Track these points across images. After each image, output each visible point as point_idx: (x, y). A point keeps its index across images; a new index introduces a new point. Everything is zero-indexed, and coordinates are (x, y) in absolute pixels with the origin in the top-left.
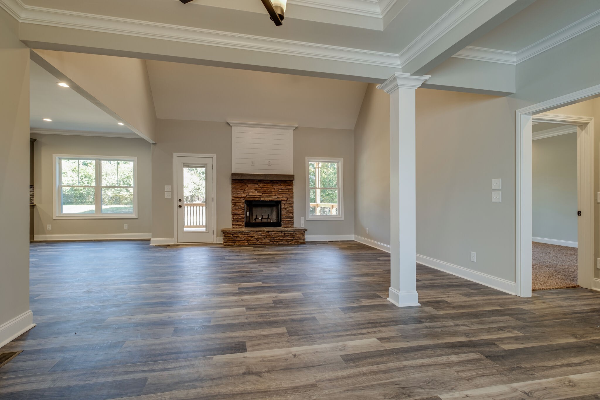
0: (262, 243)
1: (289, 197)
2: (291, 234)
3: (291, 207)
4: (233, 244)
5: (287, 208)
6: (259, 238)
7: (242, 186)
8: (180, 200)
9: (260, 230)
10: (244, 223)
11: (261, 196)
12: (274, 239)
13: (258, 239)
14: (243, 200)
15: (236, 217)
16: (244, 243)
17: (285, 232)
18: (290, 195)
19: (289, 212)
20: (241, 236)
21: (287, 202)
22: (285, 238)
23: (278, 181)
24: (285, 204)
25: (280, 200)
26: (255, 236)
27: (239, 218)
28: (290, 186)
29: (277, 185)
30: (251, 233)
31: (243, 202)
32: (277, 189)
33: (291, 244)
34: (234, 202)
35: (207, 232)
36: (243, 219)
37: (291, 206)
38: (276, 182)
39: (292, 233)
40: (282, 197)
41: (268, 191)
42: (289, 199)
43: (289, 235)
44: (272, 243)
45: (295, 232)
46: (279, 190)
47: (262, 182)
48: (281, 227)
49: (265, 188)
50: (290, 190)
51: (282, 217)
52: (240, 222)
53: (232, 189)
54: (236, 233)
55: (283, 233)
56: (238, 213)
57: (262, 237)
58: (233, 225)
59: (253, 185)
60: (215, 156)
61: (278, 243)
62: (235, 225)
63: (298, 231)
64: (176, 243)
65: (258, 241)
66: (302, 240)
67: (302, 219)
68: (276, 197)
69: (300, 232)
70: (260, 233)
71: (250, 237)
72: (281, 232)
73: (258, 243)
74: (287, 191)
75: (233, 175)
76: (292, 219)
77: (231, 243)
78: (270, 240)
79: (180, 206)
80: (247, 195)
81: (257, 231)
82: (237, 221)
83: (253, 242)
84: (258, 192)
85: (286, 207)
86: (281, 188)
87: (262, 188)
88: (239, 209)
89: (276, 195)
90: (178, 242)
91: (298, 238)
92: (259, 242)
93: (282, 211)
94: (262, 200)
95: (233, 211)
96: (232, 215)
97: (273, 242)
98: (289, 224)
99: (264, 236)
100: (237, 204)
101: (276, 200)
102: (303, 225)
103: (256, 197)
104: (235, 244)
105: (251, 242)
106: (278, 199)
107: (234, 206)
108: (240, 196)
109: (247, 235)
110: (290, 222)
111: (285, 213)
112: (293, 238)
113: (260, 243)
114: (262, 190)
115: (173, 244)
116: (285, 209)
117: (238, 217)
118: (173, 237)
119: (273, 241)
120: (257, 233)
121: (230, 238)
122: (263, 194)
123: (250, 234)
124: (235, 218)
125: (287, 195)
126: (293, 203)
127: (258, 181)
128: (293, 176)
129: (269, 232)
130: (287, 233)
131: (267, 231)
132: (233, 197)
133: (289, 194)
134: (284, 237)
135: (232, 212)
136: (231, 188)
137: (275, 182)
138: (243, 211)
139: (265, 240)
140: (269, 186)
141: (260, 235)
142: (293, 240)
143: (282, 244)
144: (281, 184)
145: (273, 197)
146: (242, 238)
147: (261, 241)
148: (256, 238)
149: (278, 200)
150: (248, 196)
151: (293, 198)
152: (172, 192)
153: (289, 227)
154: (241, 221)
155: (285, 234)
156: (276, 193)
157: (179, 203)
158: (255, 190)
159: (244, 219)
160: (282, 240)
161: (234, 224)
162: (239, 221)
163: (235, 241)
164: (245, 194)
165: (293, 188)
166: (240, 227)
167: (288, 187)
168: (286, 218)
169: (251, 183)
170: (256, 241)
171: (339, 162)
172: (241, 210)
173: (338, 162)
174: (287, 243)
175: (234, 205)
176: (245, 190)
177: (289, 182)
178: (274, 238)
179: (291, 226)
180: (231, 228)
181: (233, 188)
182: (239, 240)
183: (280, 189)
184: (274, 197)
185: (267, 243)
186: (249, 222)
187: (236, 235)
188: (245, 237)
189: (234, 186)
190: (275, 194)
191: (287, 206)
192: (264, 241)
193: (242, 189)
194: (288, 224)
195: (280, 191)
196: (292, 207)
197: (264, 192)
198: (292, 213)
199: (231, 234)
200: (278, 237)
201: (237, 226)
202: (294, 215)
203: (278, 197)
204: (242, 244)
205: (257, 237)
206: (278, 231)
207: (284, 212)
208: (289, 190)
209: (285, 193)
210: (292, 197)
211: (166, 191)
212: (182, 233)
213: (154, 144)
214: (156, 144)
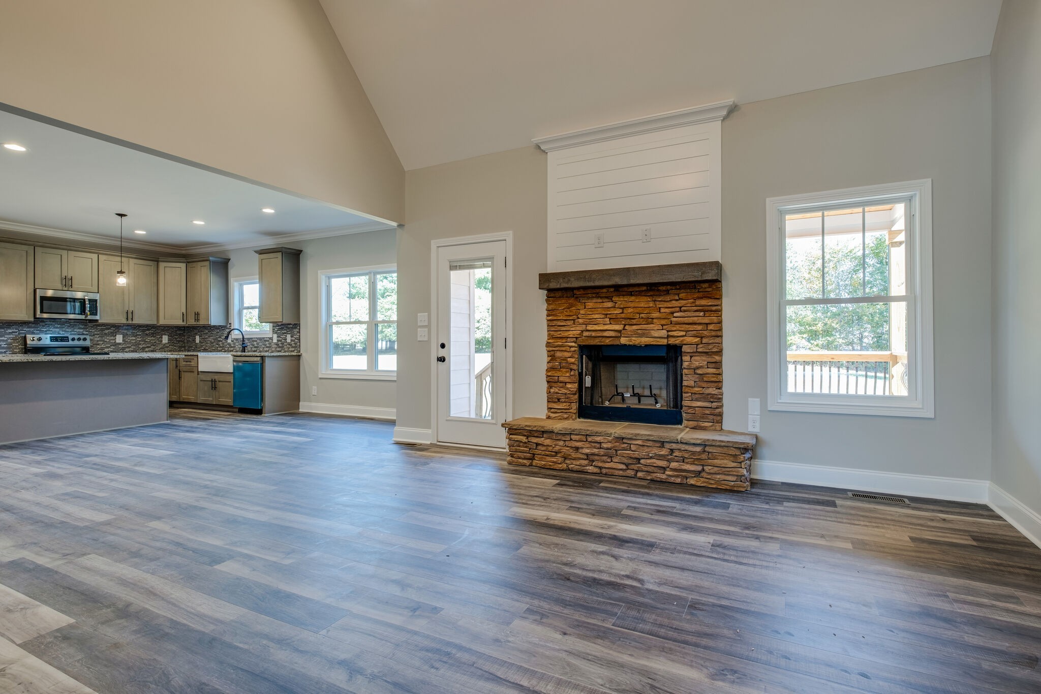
0: (604, 471)
1: (705, 333)
2: (694, 453)
3: (713, 365)
4: (528, 464)
5: (698, 368)
6: (593, 454)
7: (571, 306)
8: (443, 346)
9: (597, 433)
10: (575, 407)
11: (620, 331)
12: (639, 463)
13: (591, 457)
14: (573, 344)
15: (557, 390)
16: (553, 462)
17: (674, 446)
18: (711, 327)
19: (705, 379)
20: (548, 442)
21: (699, 350)
22: (674, 465)
23: (669, 287)
24: (691, 357)
25: (677, 342)
26: (582, 448)
27: (564, 391)
28: (710, 298)
29: (668, 298)
30: (573, 437)
31: (573, 349)
32: (667, 310)
33: (692, 485)
34: (551, 349)
35: (494, 422)
36: (572, 396)
37: (714, 360)
38: (664, 288)
39: (698, 449)
40: (684, 333)
41: (642, 318)
42: (704, 341)
43: (686, 455)
44: (630, 473)
45: (707, 449)
46: (673, 313)
47: (624, 293)
48: (679, 426)
49: (630, 310)
50: (711, 311)
51: (684, 395)
52: (565, 404)
53: (547, 316)
54: (536, 435)
55: (667, 446)
56: (561, 379)
57: (602, 452)
58: (549, 409)
59: (600, 300)
60: (509, 235)
61: (649, 478)
62: (552, 410)
63: (720, 446)
64: (435, 442)
65: (593, 461)
66: (734, 478)
67: (754, 405)
68: (664, 333)
69: (725, 450)
70: (598, 439)
71: (571, 447)
72: (662, 444)
73: (590, 468)
74: (697, 314)
75: (545, 279)
76: (715, 404)
77: (525, 459)
78: (627, 465)
79: (442, 359)
80: (582, 331)
81: (588, 433)
82: (559, 400)
83: (578, 463)
84: (614, 320)
85: (697, 364)
86: (680, 307)
87: (623, 309)
88: (563, 367)
89: (664, 327)
90: (440, 440)
91: (716, 469)
92: (595, 466)
93: (684, 378)
94: (625, 345)
95: (549, 374)
96: (548, 382)
97: (637, 471)
98: (704, 417)
99: (608, 449)
100: (558, 354)
101: (664, 342)
102: (758, 424)
103: (606, 334)
104: (535, 462)
105: (574, 462)
106: (672, 341)
107: (551, 360)
108: (566, 334)
109: (565, 441)
110: (707, 412)
111: (692, 383)
112: (699, 468)
113: (596, 470)
114: (623, 316)
115: (428, 442)
116: (691, 371)
117: (561, 389)
118: (430, 428)
119: (635, 467)
120: (590, 439)
121: (521, 444)
122: (625, 325)
123: (571, 439)
124: (554, 393)
125: (700, 327)
126: (720, 352)
127: (612, 290)
128: (717, 266)
129: (625, 441)
130: (679, 450)
131: (616, 435)
132: (550, 337)
133: (707, 324)
134: (669, 461)
135: (548, 376)
136: (546, 312)
137: (661, 288)
138: (572, 373)
139: (612, 461)
140: (643, 302)
141: (598, 445)
142: (700, 472)
143: (661, 482)
144: (682, 295)
145: (656, 334)
146: (550, 448)
147: (600, 464)
148: (587, 455)
149: (669, 342)
150: (586, 334)
151: (721, 336)
152: (429, 327)
153: (704, 429)
154: (567, 400)
155: (672, 451)
156: (663, 322)
157: (442, 352)
158: (603, 316)
159: (576, 396)
160: (664, 469)
161: (549, 407)
162: (563, 400)
163: (534, 454)
164: (578, 328)
165: (721, 305)
166: (566, 416)
167: (703, 302)
168: (697, 400)
169: (594, 295)
170: (586, 462)
171: (915, 194)
172: (567, 372)
173: (909, 200)
174: (678, 480)
175: (552, 357)
176: (578, 318)
177: (706, 285)
178: (639, 459)
179: (711, 424)
180: (545, 418)
181: (550, 312)
182: (543, 453)
183: (678, 309)
184: (656, 335)
185: (617, 473)
186: (592, 403)
187: (535, 440)
188: (557, 448)
189: (551, 307)
190: (662, 325)
191: (698, 361)
192: (607, 465)
193: (571, 314)
194: (703, 418)
195: (675, 315)
196: (718, 365)
197: (629, 321)
198: (718, 384)
199: (525, 436)
200: (651, 458)
201: (556, 413)
202: (724, 389)
203: (670, 333)
204: (550, 465)
205: (587, 451)
206: (651, 438)
207: (688, 381)
208: (706, 311)
209: (691, 322)
210: (719, 333)
211: (419, 325)
212: (447, 420)
213: (401, 226)
214: (404, 225)
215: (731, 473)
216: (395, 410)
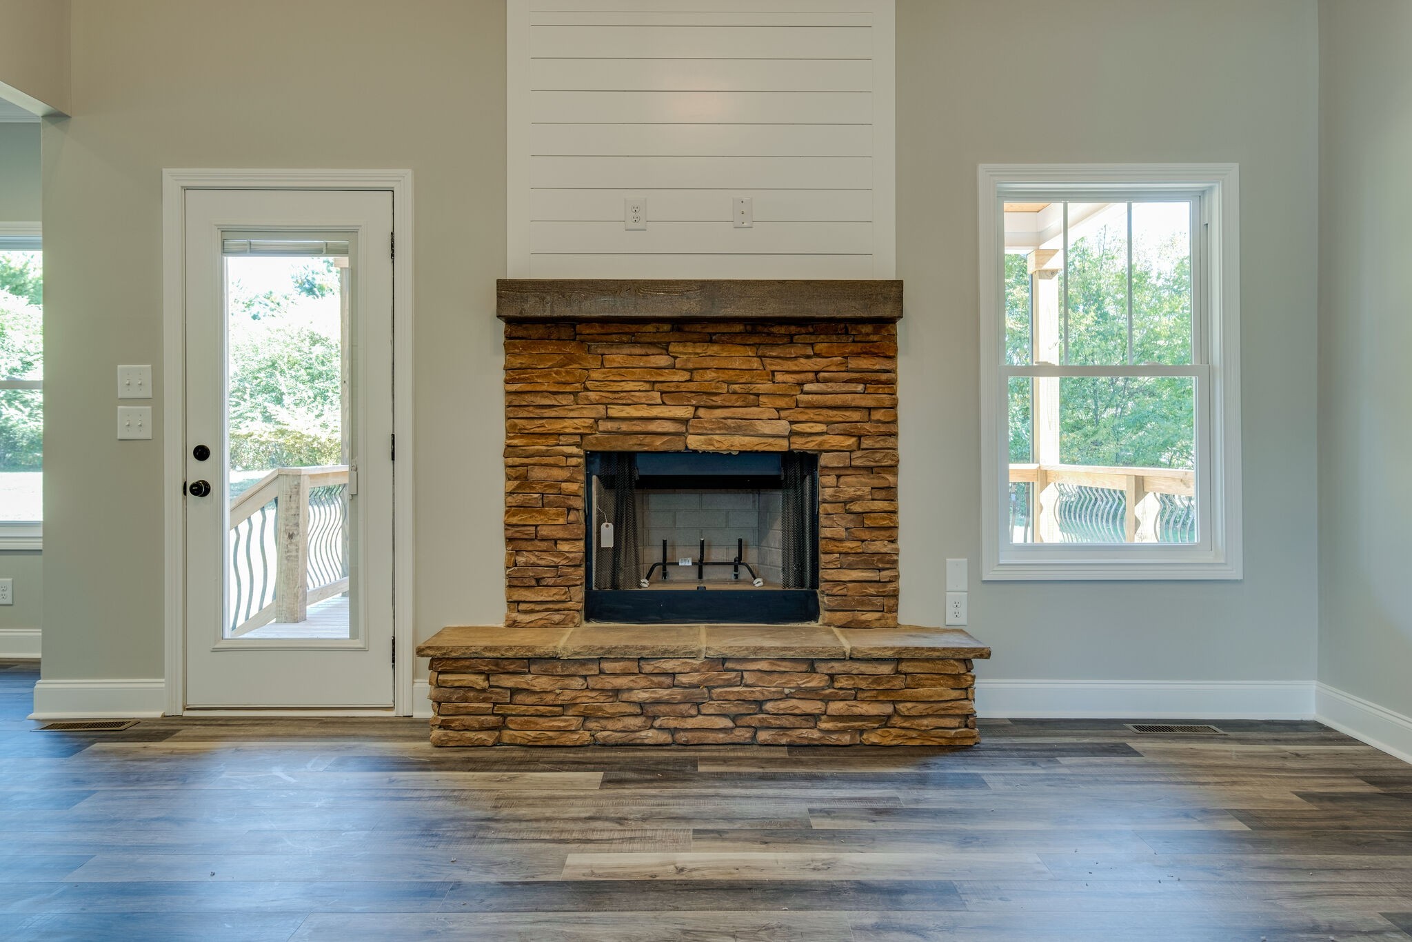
0: (682, 737)
1: (867, 426)
2: (877, 678)
3: (883, 494)
4: (491, 741)
5: (853, 500)
6: (657, 702)
7: (571, 359)
8: (202, 453)
9: (666, 652)
10: (578, 594)
11: (685, 422)
12: (761, 711)
13: (652, 710)
14: (574, 450)
15: (533, 559)
16: (559, 730)
17: (837, 667)
18: (877, 415)
19: (868, 523)
20: (542, 683)
21: (857, 463)
22: (836, 707)
23: (793, 329)
24: (838, 477)
25: (810, 445)
26: (630, 690)
27: (550, 559)
28: (875, 355)
29: (793, 351)
30: (607, 666)
31: (574, 461)
32: (789, 378)
33: (874, 745)
34: (518, 461)
35: (358, 643)
36: (571, 570)
37: (883, 484)
38: (782, 330)
39: (886, 669)
40: (820, 428)
41: (735, 393)
42: (866, 443)
43: (863, 685)
44: (743, 734)
45: (903, 667)
46: (801, 384)
47: (695, 336)
48: (813, 624)
49: (710, 375)
50: (879, 382)
51: (823, 558)
52: (554, 590)
53: (507, 382)
54: (512, 668)
55: (823, 668)
56: (544, 531)
57: (677, 694)
58: (513, 604)
59: (638, 351)
60: (403, 180)
61: (784, 741)
62: (522, 607)
63: (927, 660)
64: (179, 712)
65: (654, 718)
66: (954, 722)
67: (956, 571)
68: (783, 427)
69: (938, 667)
70: (669, 666)
71: (602, 690)
72: (811, 664)
73: (650, 733)
74: (852, 387)
75: (507, 289)
76: (885, 575)
77: (482, 729)
78: (734, 718)
79: (201, 489)
80: (596, 420)
81: (645, 654)
82: (538, 580)
83: (619, 725)
84: (670, 395)
85: (850, 492)
86: (817, 373)
87: (691, 371)
88: (550, 505)
89: (783, 414)
90: (192, 702)
91: (921, 706)
92: (661, 729)
93: (823, 521)
94: (695, 452)
95: (514, 520)
96: (509, 540)
97: (756, 729)
98: (864, 602)
99: (692, 686)
100: (537, 473)
101: (782, 445)
102: (963, 610)
103: (654, 427)
104: (507, 735)
105: (610, 724)
106: (799, 444)
107: (518, 487)
108: (556, 426)
109: (585, 677)
110: (871, 591)
111: (842, 533)
112: (888, 709)
113: (664, 737)
114: (693, 386)
115: (157, 714)
116: (839, 508)
117: (544, 555)
118: (160, 674)
119: (754, 721)
120: (648, 668)
121: (471, 694)
122: (697, 408)
123: (602, 672)
124: (526, 564)
125: (856, 416)
126: (893, 469)
127: (666, 327)
128: (893, 290)
129: (729, 665)
130: (848, 674)
131: (712, 654)
132: (513, 430)
133: (869, 409)
134: (827, 700)
135: (508, 526)
136: (502, 375)
137: (775, 330)
138: (572, 517)
139: (699, 713)
140: (739, 358)
141: (668, 681)
142: (889, 717)
143: (811, 746)
144: (818, 347)
145: (766, 428)
146: (549, 698)
147: (673, 723)
148: (641, 704)
149: (793, 447)
150: (604, 426)
151: (895, 435)
152: (155, 401)
153: (865, 625)
154: (559, 581)
155: (832, 677)
156: (781, 403)
157: (198, 471)
158: (647, 387)
159: (581, 571)
160: (814, 718)
161: (515, 598)
162: (551, 581)
163: (504, 716)
164: (586, 413)
165: (893, 371)
166: (557, 617)
167: (865, 363)
168: (851, 567)
169: (624, 339)
170: (638, 721)
171: (1211, 189)
172: (558, 515)
173: (1199, 198)
174: (846, 739)
175: (519, 478)
176: (586, 389)
177: (867, 329)
178: (760, 703)
179: (879, 614)
180: (502, 625)
181: (513, 374)
182: (532, 710)
183: (811, 376)
184: (767, 431)
185: (711, 737)
186: (615, 585)
187: (509, 682)
188: (567, 696)
189: (517, 362)
190: (778, 410)
191: (854, 486)
192: (690, 723)
193: (568, 379)
194: (862, 603)
195: (807, 387)
196: (890, 493)
197: (706, 398)
198: (892, 533)
199: (481, 673)
200: (788, 697)
201: (532, 611)
202: (901, 543)
203: (796, 427)
204: (550, 738)
205: (643, 696)
206: (789, 654)
207: (832, 527)
208: (870, 381)
209: (839, 403)
210: (891, 428)
211: (120, 396)
212: (215, 650)
213: (56, 117)
214: (67, 117)
215: (951, 712)
216: (37, 633)
